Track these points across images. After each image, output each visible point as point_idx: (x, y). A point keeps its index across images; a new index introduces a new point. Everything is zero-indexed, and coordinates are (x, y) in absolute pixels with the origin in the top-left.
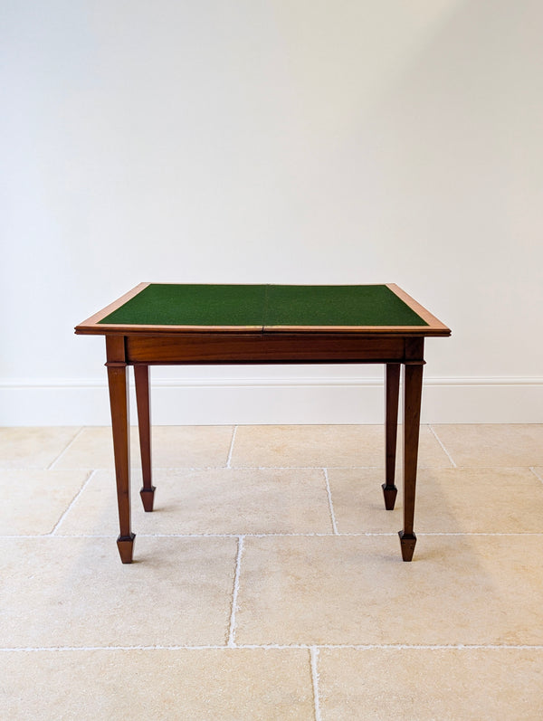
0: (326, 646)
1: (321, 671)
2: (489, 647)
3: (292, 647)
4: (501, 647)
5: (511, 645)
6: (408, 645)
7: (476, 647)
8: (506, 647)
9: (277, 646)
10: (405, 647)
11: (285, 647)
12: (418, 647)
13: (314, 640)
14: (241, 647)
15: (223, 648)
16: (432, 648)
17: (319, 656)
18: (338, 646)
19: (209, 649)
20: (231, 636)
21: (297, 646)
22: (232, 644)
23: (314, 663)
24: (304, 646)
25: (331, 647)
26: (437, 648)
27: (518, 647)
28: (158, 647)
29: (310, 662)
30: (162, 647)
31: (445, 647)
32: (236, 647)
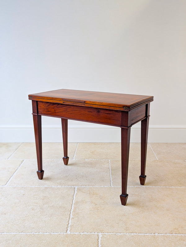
0: (105, 233)
1: (102, 244)
2: (168, 234)
3: (91, 233)
4: (172, 234)
5: (176, 234)
6: (136, 233)
7: (163, 234)
8: (174, 235)
9: (86, 233)
10: (135, 234)
11: (89, 233)
12: (140, 234)
13: (100, 231)
14: (72, 233)
15: (65, 233)
16: (146, 235)
17: (101, 237)
18: (109, 233)
19: (60, 234)
20: (69, 228)
21: (93, 233)
22: (69, 232)
23: (100, 241)
24: (96, 233)
25: (106, 234)
26: (147, 234)
27: (179, 235)
28: (40, 233)
29: (98, 240)
30: (42, 233)
31: (150, 234)
32: (70, 233)
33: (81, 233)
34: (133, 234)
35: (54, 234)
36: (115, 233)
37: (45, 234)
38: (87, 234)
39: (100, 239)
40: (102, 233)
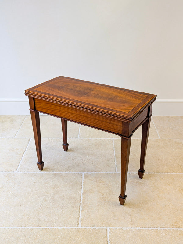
0: (113, 228)
1: (111, 240)
2: (169, 229)
3: (101, 228)
4: (173, 229)
6: (141, 227)
7: (164, 229)
8: (175, 229)
9: (95, 227)
11: (98, 228)
12: (144, 229)
13: (109, 225)
14: (83, 228)
15: (77, 228)
16: (149, 229)
17: (110, 232)
18: (117, 228)
19: (72, 229)
21: (102, 228)
23: (108, 236)
24: (105, 228)
25: (114, 228)
26: (151, 229)
27: (179, 229)
28: (54, 227)
29: (107, 235)
30: (56, 227)
31: (153, 229)
32: (81, 227)
33: (91, 227)
34: (138, 229)
35: (67, 228)
36: (121, 228)
37: (59, 228)
38: (97, 228)
39: (108, 234)
40: (110, 227)
